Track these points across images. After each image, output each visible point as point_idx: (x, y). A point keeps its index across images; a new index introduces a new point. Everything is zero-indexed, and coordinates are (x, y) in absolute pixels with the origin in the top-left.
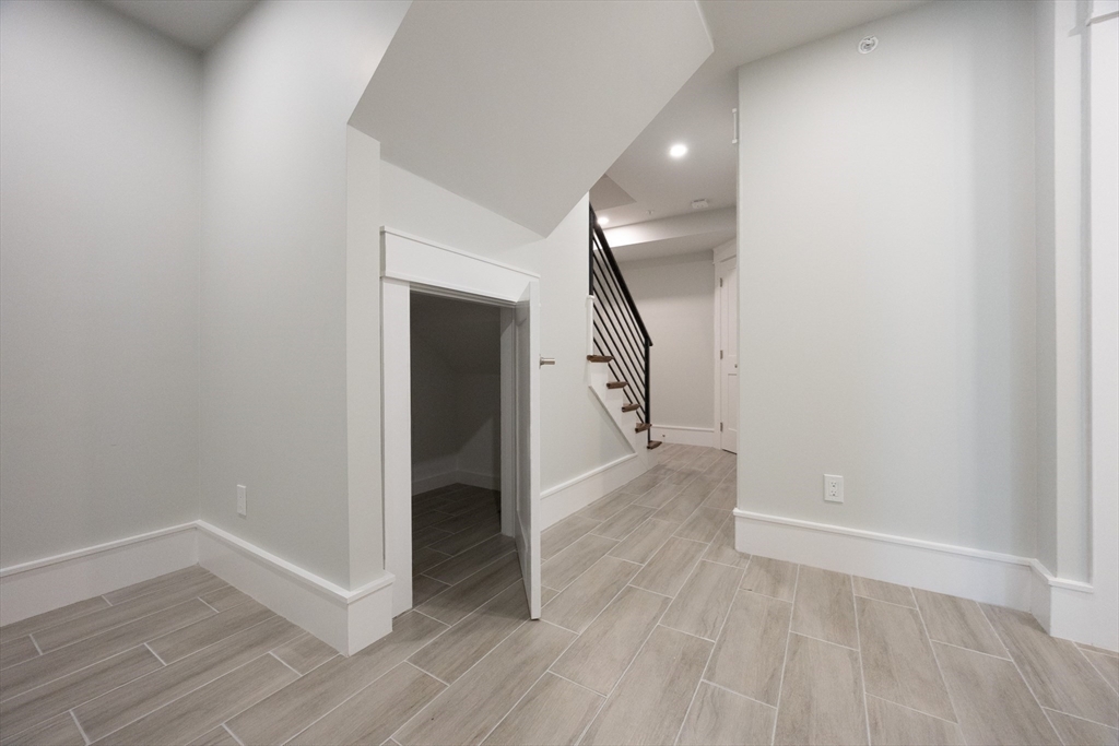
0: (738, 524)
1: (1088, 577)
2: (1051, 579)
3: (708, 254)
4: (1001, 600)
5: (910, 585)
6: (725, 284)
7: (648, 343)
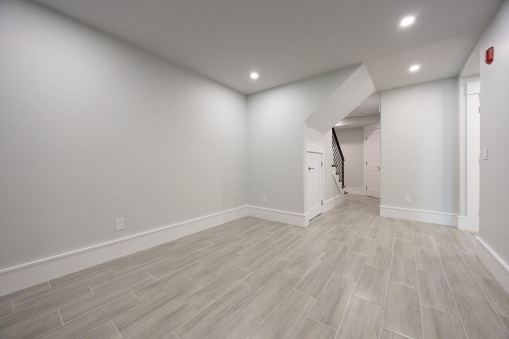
0: (381, 210)
1: (466, 216)
2: (458, 217)
3: (361, 128)
4: (449, 224)
5: (426, 222)
6: (368, 139)
7: (343, 160)
